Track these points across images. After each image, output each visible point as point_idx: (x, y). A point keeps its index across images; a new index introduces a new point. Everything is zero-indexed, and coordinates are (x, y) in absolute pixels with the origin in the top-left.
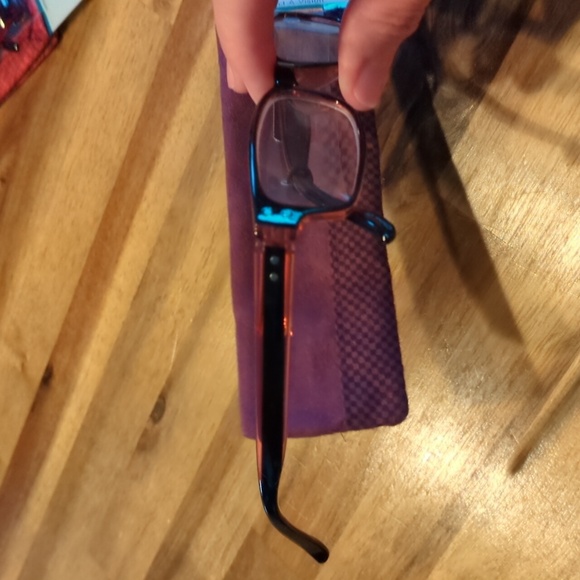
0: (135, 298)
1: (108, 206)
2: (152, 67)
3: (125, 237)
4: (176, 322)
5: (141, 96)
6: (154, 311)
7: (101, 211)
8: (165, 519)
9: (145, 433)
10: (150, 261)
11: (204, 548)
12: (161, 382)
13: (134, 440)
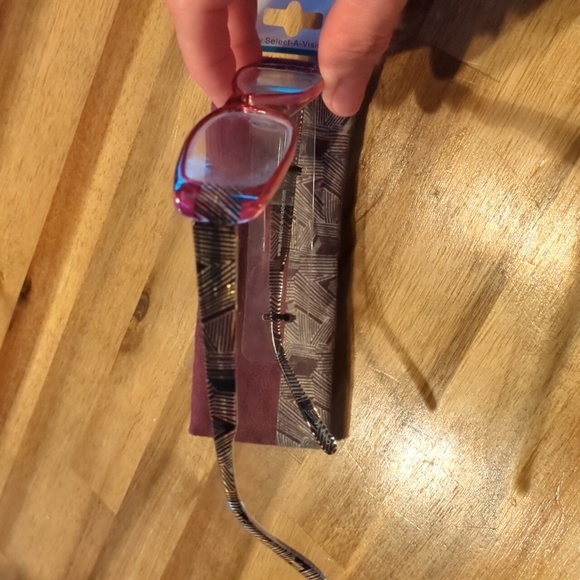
1: (86, 105)
3: (103, 135)
4: (158, 213)
7: (78, 114)
8: (151, 418)
9: (129, 333)
10: (130, 155)
12: (144, 278)
13: (116, 342)
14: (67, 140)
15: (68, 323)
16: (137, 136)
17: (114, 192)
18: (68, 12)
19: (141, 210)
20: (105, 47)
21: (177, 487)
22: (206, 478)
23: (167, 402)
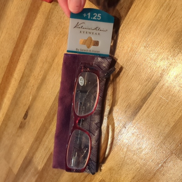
14: (7, 62)
15: (5, 116)
16: (27, 65)
17: (19, 80)
18: (9, 23)
19: (27, 87)
20: (19, 36)
21: (32, 170)
22: (41, 170)
23: (31, 145)
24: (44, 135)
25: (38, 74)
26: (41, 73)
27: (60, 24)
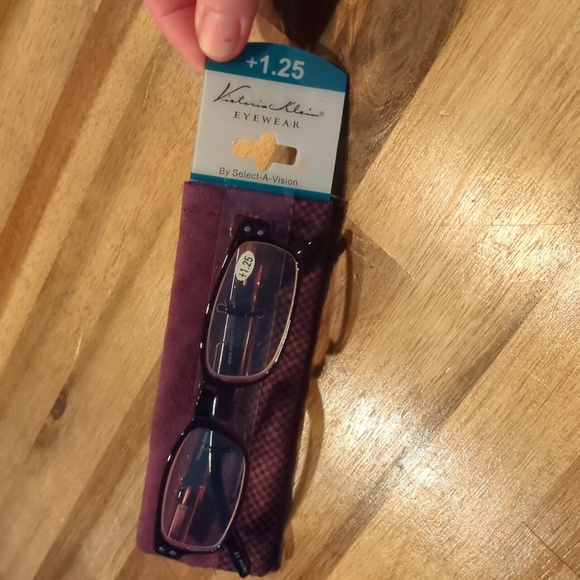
0: (43, 289)
1: (21, 193)
2: (72, 55)
3: (35, 227)
4: (81, 318)
5: (61, 82)
6: (61, 304)
7: (13, 197)
8: (59, 517)
9: (44, 429)
10: (59, 254)
11: (96, 549)
12: (63, 379)
16: (67, 237)
17: (41, 286)
18: (9, 94)
19: (65, 310)
20: (44, 138)
23: (76, 506)
24: (121, 475)
25: (106, 270)
26: (116, 266)
27: (184, 108)
